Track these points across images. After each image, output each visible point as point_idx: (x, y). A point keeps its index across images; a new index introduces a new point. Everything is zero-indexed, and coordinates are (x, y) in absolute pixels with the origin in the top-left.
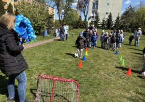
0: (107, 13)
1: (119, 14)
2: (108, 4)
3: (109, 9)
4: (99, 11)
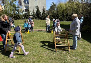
1: (44, 7)
3: (37, 4)
4: (30, 5)
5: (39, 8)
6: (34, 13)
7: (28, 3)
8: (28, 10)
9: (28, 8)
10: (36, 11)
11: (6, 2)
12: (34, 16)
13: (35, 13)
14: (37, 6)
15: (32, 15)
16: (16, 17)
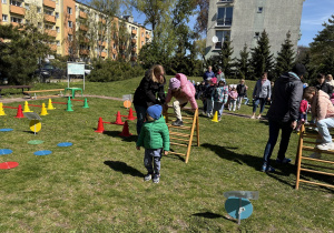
0: (257, 34)
2: (261, 9)
3: (264, 23)
5: (270, 38)
7: (229, 22)
8: (226, 45)
9: (227, 38)
10: (256, 49)
11: (161, 19)
12: (242, 69)
13: (250, 56)
14: (261, 31)
15: (236, 65)
16: (184, 67)
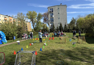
1: (65, 23)
2: (59, 18)
4: (54, 22)
6: (57, 28)
7: (53, 21)
8: (53, 26)
14: (60, 22)
15: (56, 30)
